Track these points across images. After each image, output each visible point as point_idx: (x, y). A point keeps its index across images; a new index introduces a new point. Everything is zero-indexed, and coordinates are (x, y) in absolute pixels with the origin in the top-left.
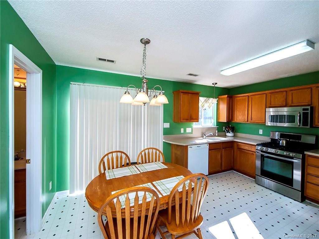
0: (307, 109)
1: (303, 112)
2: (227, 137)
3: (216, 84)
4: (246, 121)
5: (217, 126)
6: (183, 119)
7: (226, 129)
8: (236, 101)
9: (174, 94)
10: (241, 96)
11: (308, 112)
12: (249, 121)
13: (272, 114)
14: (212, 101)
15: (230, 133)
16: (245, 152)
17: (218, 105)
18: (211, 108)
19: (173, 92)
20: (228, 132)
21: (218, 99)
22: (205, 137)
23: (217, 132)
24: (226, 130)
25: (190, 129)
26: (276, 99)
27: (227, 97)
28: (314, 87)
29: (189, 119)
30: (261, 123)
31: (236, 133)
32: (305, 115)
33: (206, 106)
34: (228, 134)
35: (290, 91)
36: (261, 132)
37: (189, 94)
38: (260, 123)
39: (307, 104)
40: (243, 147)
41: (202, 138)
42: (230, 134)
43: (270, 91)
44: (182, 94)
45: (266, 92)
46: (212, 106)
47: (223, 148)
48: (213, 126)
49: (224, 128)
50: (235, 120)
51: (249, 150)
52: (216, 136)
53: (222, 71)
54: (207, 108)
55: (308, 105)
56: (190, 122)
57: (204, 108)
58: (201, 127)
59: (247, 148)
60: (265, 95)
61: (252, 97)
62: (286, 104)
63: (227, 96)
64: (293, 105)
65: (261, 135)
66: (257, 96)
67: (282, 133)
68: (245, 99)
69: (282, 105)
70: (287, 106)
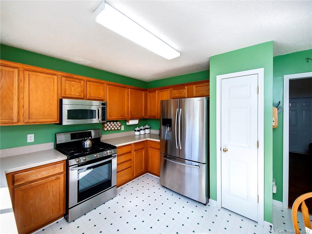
0: (105, 104)
1: (102, 107)
4: (15, 121)
11: (105, 107)
32: (103, 110)
36: (30, 140)
39: (102, 98)
51: (51, 174)
64: (91, 98)
69: (80, 97)
70: (85, 99)
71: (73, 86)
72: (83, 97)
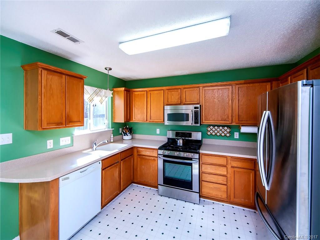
0: (198, 108)
1: (195, 111)
2: (124, 141)
3: (110, 69)
4: (145, 120)
5: (112, 128)
6: (48, 124)
7: (122, 131)
8: (133, 97)
9: (25, 70)
10: (139, 91)
11: (198, 111)
12: (148, 120)
13: (169, 112)
14: (105, 93)
15: (127, 135)
16: (146, 159)
17: (113, 100)
18: (104, 103)
19: (22, 67)
20: (125, 134)
21: (112, 92)
22: (95, 147)
23: (112, 136)
24: (124, 132)
25: (69, 138)
26: (173, 97)
27: (125, 90)
28: (201, 86)
29: (64, 123)
30: (160, 122)
31: (133, 135)
32: (196, 113)
33: (97, 100)
34: (125, 137)
35: (184, 89)
36: (158, 131)
37: (64, 76)
38: (158, 122)
39: (196, 102)
40: (143, 153)
41: (91, 150)
42: (128, 137)
43: (167, 88)
44: (46, 72)
45: (164, 88)
46: (105, 101)
47: (122, 160)
48: (106, 129)
49: (120, 129)
50: (133, 120)
51: (151, 155)
52: (112, 142)
53: (121, 43)
54: (98, 104)
55: (198, 104)
56: (66, 127)
57: (94, 103)
58: (89, 132)
59: (147, 153)
60: (163, 91)
61: (151, 92)
62: (181, 102)
63: (123, 89)
64: (186, 103)
65: (158, 135)
66: (156, 92)
67: (176, 131)
68: (144, 94)
69: (177, 103)
70: (181, 104)
71: (173, 95)
72: (180, 103)
